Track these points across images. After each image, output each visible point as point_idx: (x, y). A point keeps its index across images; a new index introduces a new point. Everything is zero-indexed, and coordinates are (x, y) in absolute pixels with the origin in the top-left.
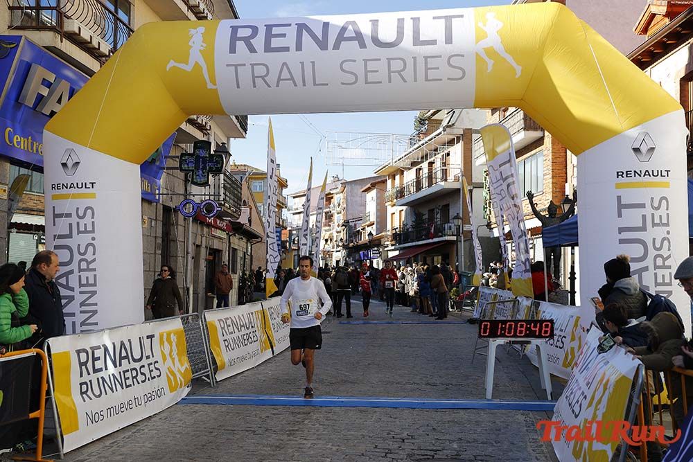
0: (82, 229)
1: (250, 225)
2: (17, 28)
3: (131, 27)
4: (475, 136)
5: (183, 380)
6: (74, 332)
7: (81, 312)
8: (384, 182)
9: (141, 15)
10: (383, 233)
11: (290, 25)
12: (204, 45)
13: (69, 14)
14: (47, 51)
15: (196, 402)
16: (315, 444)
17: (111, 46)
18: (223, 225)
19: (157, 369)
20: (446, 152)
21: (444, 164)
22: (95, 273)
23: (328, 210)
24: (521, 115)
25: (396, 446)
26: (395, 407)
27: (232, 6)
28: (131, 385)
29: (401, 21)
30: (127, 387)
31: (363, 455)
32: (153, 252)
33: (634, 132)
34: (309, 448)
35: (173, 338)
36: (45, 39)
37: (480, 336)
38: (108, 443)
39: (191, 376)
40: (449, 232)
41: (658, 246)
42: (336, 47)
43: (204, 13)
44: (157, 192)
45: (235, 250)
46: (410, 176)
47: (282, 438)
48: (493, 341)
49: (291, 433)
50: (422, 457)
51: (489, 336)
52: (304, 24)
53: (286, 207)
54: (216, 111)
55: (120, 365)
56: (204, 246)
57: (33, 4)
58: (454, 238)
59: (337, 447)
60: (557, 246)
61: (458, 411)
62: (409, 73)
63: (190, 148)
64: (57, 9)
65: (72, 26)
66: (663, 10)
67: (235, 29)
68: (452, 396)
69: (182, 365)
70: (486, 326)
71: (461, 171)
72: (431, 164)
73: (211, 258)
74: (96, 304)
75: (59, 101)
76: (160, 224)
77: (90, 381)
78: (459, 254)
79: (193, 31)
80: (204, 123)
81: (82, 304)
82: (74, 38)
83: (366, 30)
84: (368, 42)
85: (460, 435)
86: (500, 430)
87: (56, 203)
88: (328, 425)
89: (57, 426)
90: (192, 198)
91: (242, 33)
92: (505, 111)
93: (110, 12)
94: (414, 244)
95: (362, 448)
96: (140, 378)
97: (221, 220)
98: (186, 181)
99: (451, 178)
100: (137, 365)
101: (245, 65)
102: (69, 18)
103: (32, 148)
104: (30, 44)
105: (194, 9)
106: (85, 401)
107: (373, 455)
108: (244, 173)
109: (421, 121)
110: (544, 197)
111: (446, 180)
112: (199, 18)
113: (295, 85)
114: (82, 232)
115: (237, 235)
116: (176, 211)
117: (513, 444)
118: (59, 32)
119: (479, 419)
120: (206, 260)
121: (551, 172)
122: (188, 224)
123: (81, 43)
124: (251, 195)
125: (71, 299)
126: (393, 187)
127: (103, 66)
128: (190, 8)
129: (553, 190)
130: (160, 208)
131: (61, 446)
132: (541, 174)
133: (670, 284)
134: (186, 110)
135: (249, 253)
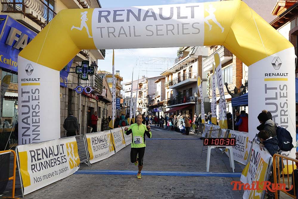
0: (34, 98)
1: (107, 97)
2: (5, 12)
3: (55, 11)
4: (203, 59)
5: (76, 164)
6: (30, 143)
7: (33, 134)
8: (164, 78)
9: (59, 7)
10: (164, 101)
11: (124, 10)
12: (87, 19)
13: (27, 6)
14: (18, 21)
15: (82, 173)
16: (132, 191)
17: (46, 20)
18: (94, 97)
19: (65, 159)
20: (191, 65)
21: (190, 71)
22: (39, 117)
23: (140, 90)
24: (223, 49)
25: (167, 192)
26: (167, 175)
27: (98, 3)
28: (53, 166)
29: (172, 8)
31: (153, 196)
32: (64, 108)
33: (275, 55)
34: (130, 193)
35: (72, 145)
36: (17, 16)
37: (204, 145)
38: (43, 191)
39: (79, 162)
40: (192, 100)
41: (282, 106)
42: (144, 19)
43: (86, 5)
44: (66, 82)
45: (100, 108)
46: (175, 76)
47: (118, 189)
48: (210, 147)
49: (122, 187)
50: (178, 197)
51: (208, 145)
52: (130, 10)
53: (122, 89)
54: (92, 48)
55: (49, 157)
56: (86, 106)
57: (12, 1)
58: (194, 103)
59: (142, 193)
60: (238, 106)
61: (194, 177)
62: (175, 31)
63: (80, 64)
64: (23, 3)
65: (29, 11)
66: (284, 4)
67: (100, 12)
68: (192, 171)
69: (76, 157)
70: (206, 140)
71: (197, 74)
72: (184, 71)
73: (89, 111)
74: (39, 131)
75: (23, 43)
76: (67, 97)
77: (36, 164)
78: (196, 109)
79: (82, 13)
80: (86, 53)
81: (33, 131)
82: (30, 16)
83: (157, 12)
84: (158, 17)
85: (195, 188)
86: (212, 185)
87: (23, 87)
89: (21, 183)
90: (81, 85)
91: (103, 14)
92: (216, 48)
93: (45, 5)
94: (177, 105)
95: (152, 193)
96: (58, 163)
97: (94, 94)
98: (79, 78)
99: (193, 77)
100: (56, 157)
101: (105, 28)
102: (27, 7)
103: (12, 64)
104: (11, 18)
105: (82, 4)
106: (33, 173)
107: (157, 196)
108: (104, 74)
109: (180, 52)
110: (233, 85)
111: (191, 78)
112: (84, 8)
113: (127, 36)
114: (34, 100)
115: (101, 101)
116: (74, 91)
117: (218, 191)
118: (23, 14)
119: (203, 180)
120: (87, 112)
121: (236, 74)
122: (79, 97)
123: (33, 18)
124: (107, 84)
125: (29, 128)
126: (168, 80)
127: (43, 29)
128: (80, 3)
129: (237, 82)
130: (67, 90)
131: (23, 192)
132: (231, 75)
133: (287, 122)
134: (79, 47)
135: (106, 109)
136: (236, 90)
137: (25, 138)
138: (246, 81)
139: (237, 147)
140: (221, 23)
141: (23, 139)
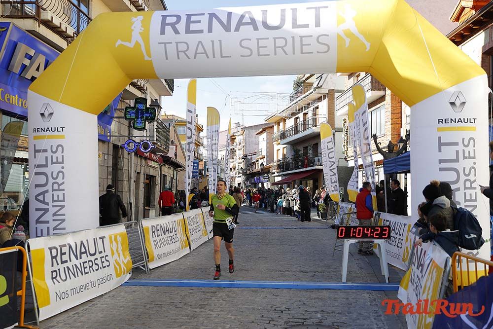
0: (55, 160)
1: (176, 158)
2: (7, 17)
3: (90, 16)
4: (337, 95)
5: (125, 268)
6: (48, 234)
7: (54, 220)
8: (272, 127)
9: (97, 8)
10: (271, 164)
11: (204, 14)
12: (143, 29)
13: (45, 7)
14: (28, 33)
15: (135, 285)
16: (219, 315)
17: (76, 30)
18: (156, 158)
19: (107, 261)
20: (316, 105)
21: (315, 115)
22: (64, 192)
23: (232, 147)
24: (369, 79)
25: (277, 315)
26: (276, 288)
27: (162, 1)
28: (88, 273)
29: (283, 11)
30: (86, 273)
31: (253, 322)
32: (106, 177)
33: (452, 89)
34: (215, 317)
35: (119, 239)
36: (28, 24)
37: (338, 238)
38: (71, 313)
39: (131, 266)
40: (318, 163)
41: (467, 173)
42: (237, 29)
43: (142, 6)
44: (109, 134)
45: (165, 176)
46: (290, 123)
47: (196, 310)
48: (348, 241)
49: (202, 307)
50: (295, 324)
51: (345, 237)
52: (214, 13)
53: (202, 145)
54: (151, 76)
55: (81, 258)
56: (142, 173)
58: (322, 167)
59: (235, 317)
60: (394, 173)
61: (322, 291)
62: (289, 49)
63: (132, 103)
64: (36, 3)
65: (46, 15)
66: (470, 4)
67: (164, 18)
68: (318, 280)
69: (125, 258)
70: (342, 230)
71: (327, 120)
72: (305, 114)
73: (148, 181)
74: (64, 215)
75: (38, 69)
76: (111, 158)
77: (59, 270)
79: (134, 19)
80: (142, 85)
81: (54, 215)
82: (48, 24)
83: (259, 18)
84: (260, 25)
85: (323, 308)
86: (351, 304)
87: (36, 142)
88: (229, 301)
89: (35, 301)
90: (134, 139)
91: (169, 20)
92: (358, 76)
93: (74, 5)
94: (293, 171)
95: (252, 318)
96: (95, 267)
97: (155, 154)
98: (130, 126)
99: (319, 124)
100: (93, 258)
101: (171, 43)
102: (44, 10)
103: (18, 103)
104: (17, 28)
105: (135, 4)
106: (54, 284)
107: (260, 322)
108: (172, 121)
109: (298, 84)
110: (385, 138)
111: (316, 126)
112: (139, 10)
113: (208, 57)
114: (55, 163)
115: (166, 165)
116: (122, 148)
117: (360, 314)
118: (37, 20)
119: (336, 296)
120: (144, 183)
121: (390, 120)
122: (131, 157)
123: (53, 28)
124: (177, 137)
125: (46, 210)
126: (278, 131)
127: (69, 44)
128: (132, 3)
129: (392, 133)
130: (111, 146)
131: (37, 316)
132: (383, 122)
133: (475, 200)
134: (130, 76)
135: (175, 178)
136: (390, 146)
137: (40, 226)
138: (407, 132)
139: (391, 240)
141: (36, 228)
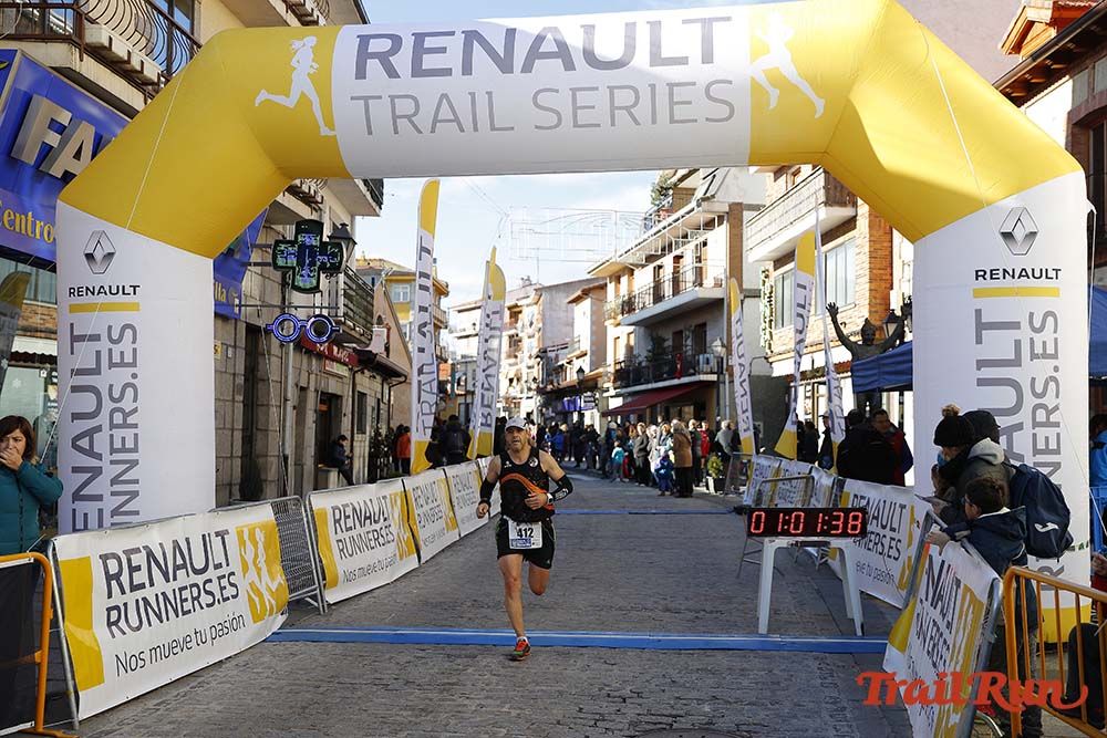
0: (116, 359)
1: (388, 356)
2: (10, 37)
3: (196, 37)
4: (747, 215)
5: (273, 602)
6: (100, 525)
7: (113, 494)
8: (603, 287)
9: (211, 20)
10: (601, 370)
11: (453, 33)
12: (316, 66)
13: (93, 16)
14: (56, 73)
15: (295, 639)
16: (481, 706)
17: (163, 67)
18: (343, 355)
19: (232, 585)
20: (701, 239)
21: (699, 259)
22: (136, 431)
23: (513, 332)
24: (820, 180)
25: (613, 708)
26: (611, 646)
27: (358, 5)
28: (189, 612)
29: (631, 27)
30: (184, 613)
31: (559, 723)
32: (231, 398)
33: (1012, 202)
34: (474, 712)
35: (260, 535)
36: (55, 55)
37: (750, 534)
38: (151, 703)
39: (287, 596)
40: (706, 368)
41: (1039, 390)
42: (527, 68)
43: (311, 15)
44: (237, 301)
45: (362, 395)
46: (644, 278)
47: (430, 696)
48: (771, 542)
49: (445, 688)
50: (652, 727)
51: (765, 534)
52: (476, 31)
53: (446, 327)
54: (335, 172)
55: (175, 579)
56: (312, 388)
58: (714, 378)
59: (518, 712)
60: (874, 390)
61: (713, 653)
62: (643, 111)
63: (289, 231)
64: (75, 7)
65: (98, 34)
66: (1047, 15)
67: (364, 40)
68: (705, 629)
69: (273, 579)
70: (759, 517)
71: (725, 270)
72: (678, 258)
73: (324, 408)
74: (136, 482)
75: (78, 155)
76: (241, 354)
77: (125, 604)
78: (722, 402)
79: (297, 44)
80: (312, 192)
81: (114, 481)
82: (102, 54)
83: (575, 41)
84: (579, 60)
85: (717, 692)
86: (778, 683)
87: (74, 318)
89: (69, 675)
90: (293, 311)
91: (376, 46)
92: (795, 174)
93: (160, 12)
94: (650, 386)
95: (558, 712)
96: (205, 599)
97: (340, 346)
98: (284, 284)
99: (708, 282)
100: (200, 579)
101: (380, 97)
102: (93, 22)
103: (34, 231)
104: (31, 63)
105: (297, 9)
106: (113, 636)
107: (575, 723)
108: (379, 272)
109: (662, 191)
110: (856, 313)
111: (701, 285)
112: (305, 23)
113: (462, 130)
114: (116, 365)
115: (366, 371)
116: (268, 332)
117: (799, 705)
118: (77, 45)
119: (745, 665)
120: (316, 411)
121: (867, 272)
122: (287, 354)
123: (113, 62)
124: (391, 307)
125: (97, 472)
126: (617, 296)
127: (149, 101)
128: (290, 7)
129: (870, 301)
130: (242, 328)
131: (74, 709)
132: (851, 277)
133: (1057, 451)
134: (286, 171)
135: (386, 400)
136: (867, 330)
137: (82, 507)
138: (904, 299)
139: (871, 541)
140: (813, 83)
141: (74, 510)
